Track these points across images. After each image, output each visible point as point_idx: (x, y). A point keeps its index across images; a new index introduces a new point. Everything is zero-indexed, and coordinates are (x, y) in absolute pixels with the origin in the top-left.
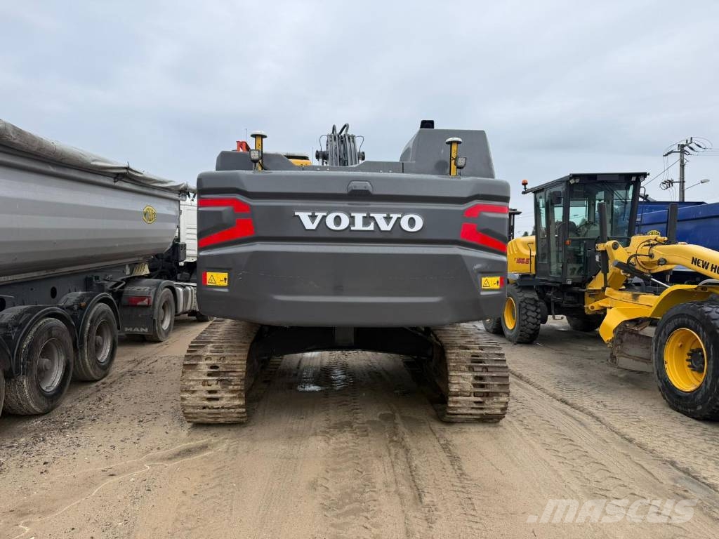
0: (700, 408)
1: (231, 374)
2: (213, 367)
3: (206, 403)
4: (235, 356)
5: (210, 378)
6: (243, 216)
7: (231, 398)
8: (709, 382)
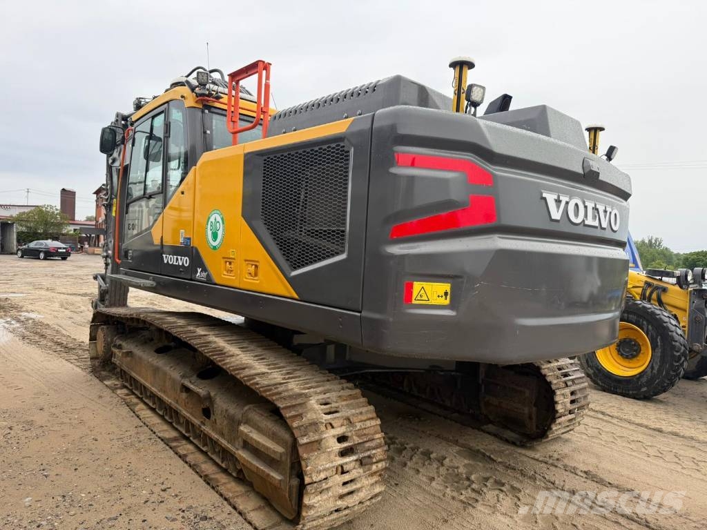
0: (644, 389)
1: (367, 445)
2: (341, 439)
3: (340, 503)
4: (361, 413)
5: (347, 459)
6: (482, 191)
7: (372, 485)
8: (656, 368)
